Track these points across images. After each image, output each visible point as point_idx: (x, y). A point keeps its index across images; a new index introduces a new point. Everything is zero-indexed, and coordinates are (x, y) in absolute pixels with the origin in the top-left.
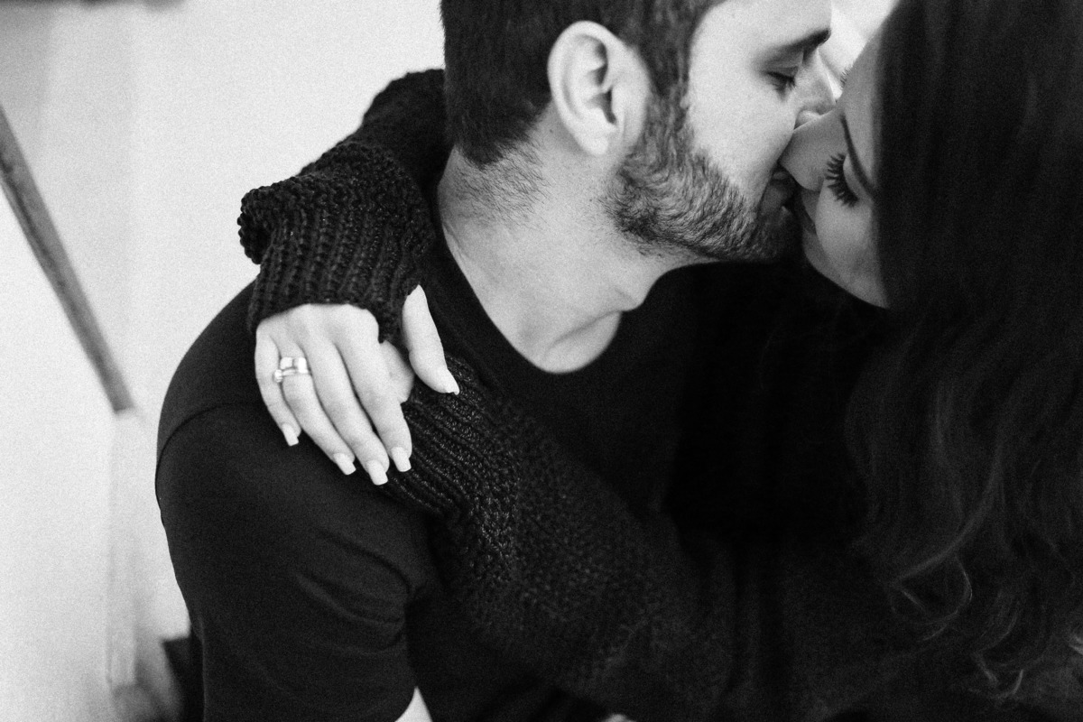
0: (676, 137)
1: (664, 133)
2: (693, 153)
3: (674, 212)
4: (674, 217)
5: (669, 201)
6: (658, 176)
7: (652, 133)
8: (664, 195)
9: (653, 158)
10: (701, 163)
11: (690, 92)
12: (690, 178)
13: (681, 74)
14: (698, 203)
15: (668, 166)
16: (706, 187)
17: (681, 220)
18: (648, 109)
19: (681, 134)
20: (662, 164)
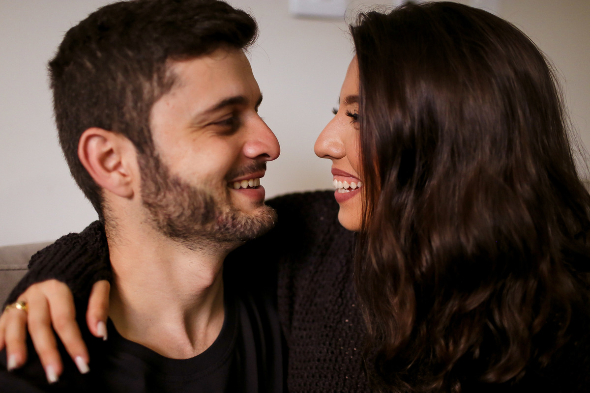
0: (159, 173)
1: (151, 172)
2: (171, 178)
3: (177, 214)
4: (179, 217)
5: (171, 209)
6: (160, 197)
7: (146, 175)
8: (167, 206)
9: (153, 188)
10: (177, 183)
11: (156, 148)
12: (175, 193)
13: (148, 140)
14: (186, 205)
15: (162, 190)
16: (185, 195)
17: (183, 218)
18: (139, 163)
19: (161, 171)
20: (158, 190)
